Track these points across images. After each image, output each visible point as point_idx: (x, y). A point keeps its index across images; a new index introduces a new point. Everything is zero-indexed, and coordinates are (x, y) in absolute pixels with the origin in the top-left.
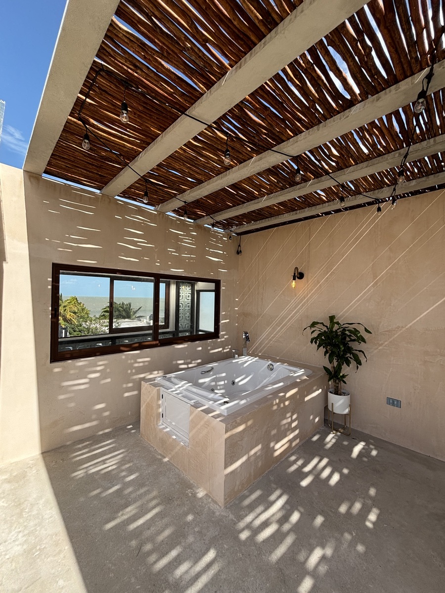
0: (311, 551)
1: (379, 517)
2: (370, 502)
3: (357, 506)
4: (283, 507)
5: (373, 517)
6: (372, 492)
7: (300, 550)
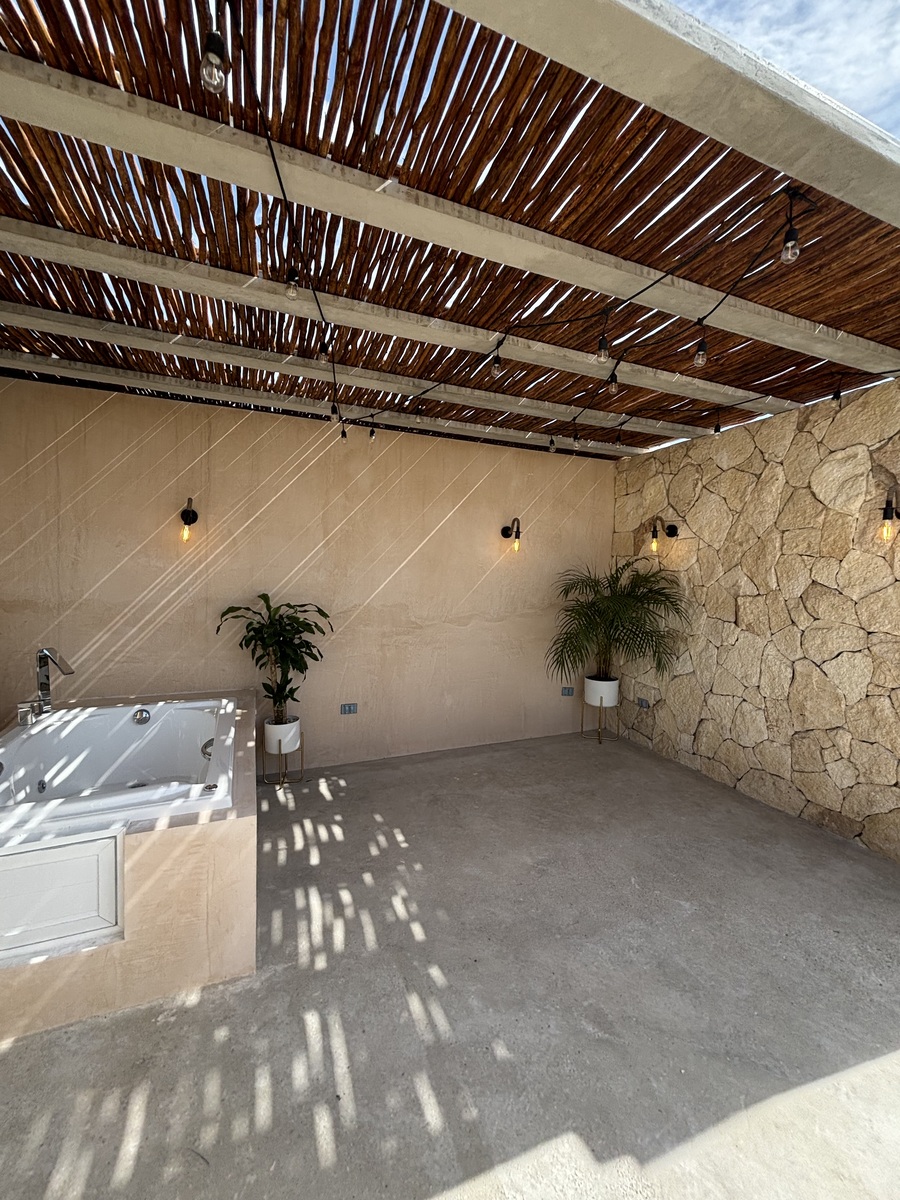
0: (391, 906)
1: (403, 833)
2: (386, 828)
3: (382, 839)
4: (323, 901)
5: (400, 838)
6: (378, 818)
7: (384, 916)
